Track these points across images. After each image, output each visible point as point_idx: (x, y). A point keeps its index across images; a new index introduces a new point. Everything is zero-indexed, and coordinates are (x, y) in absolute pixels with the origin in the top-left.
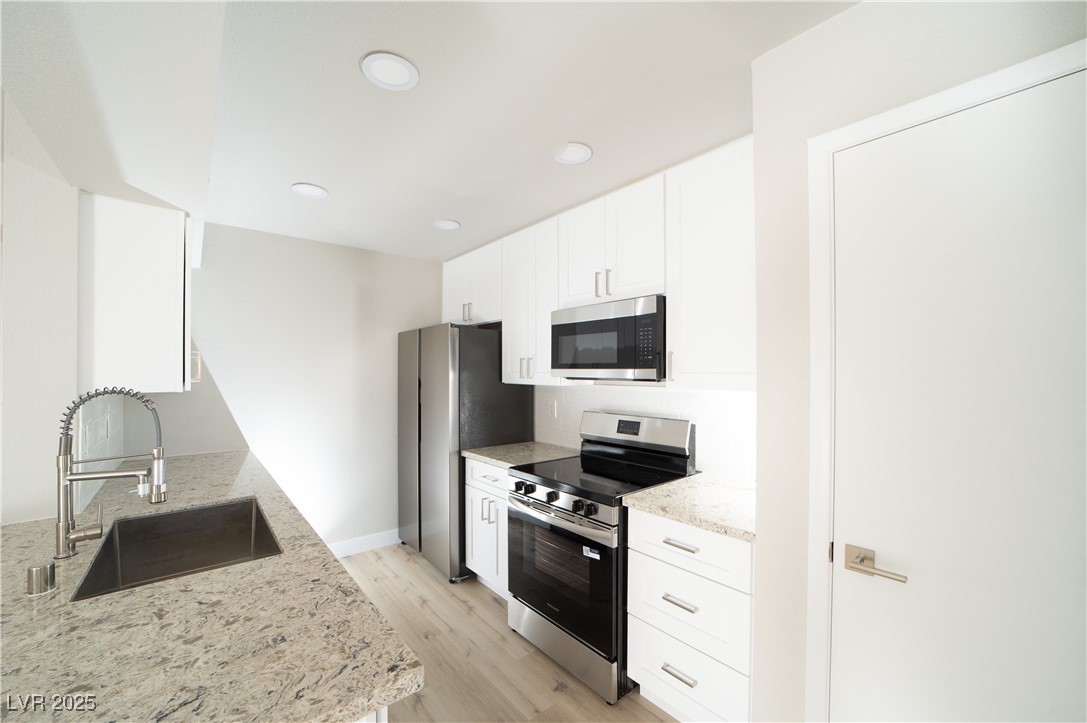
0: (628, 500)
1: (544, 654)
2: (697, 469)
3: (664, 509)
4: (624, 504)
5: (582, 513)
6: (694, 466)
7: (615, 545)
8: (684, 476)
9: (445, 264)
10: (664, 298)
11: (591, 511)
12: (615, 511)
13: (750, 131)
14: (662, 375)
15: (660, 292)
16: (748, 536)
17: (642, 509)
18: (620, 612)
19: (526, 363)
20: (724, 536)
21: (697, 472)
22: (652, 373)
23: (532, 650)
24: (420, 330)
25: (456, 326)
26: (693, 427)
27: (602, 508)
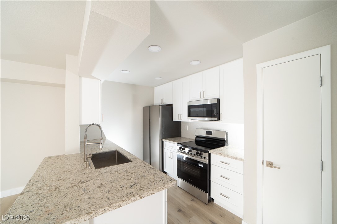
0: (211, 151)
1: (188, 192)
2: (228, 144)
3: (220, 154)
4: (210, 153)
5: (199, 155)
6: (227, 143)
7: (207, 163)
8: (225, 146)
9: (155, 88)
10: (219, 99)
11: (201, 154)
12: (207, 154)
13: (242, 57)
14: (219, 119)
15: (218, 97)
16: (242, 160)
17: (215, 154)
18: (209, 180)
19: (180, 116)
20: (236, 160)
21: (228, 145)
22: (216, 119)
23: (184, 191)
24: (150, 106)
25: (161, 105)
26: (227, 133)
27: (204, 154)
